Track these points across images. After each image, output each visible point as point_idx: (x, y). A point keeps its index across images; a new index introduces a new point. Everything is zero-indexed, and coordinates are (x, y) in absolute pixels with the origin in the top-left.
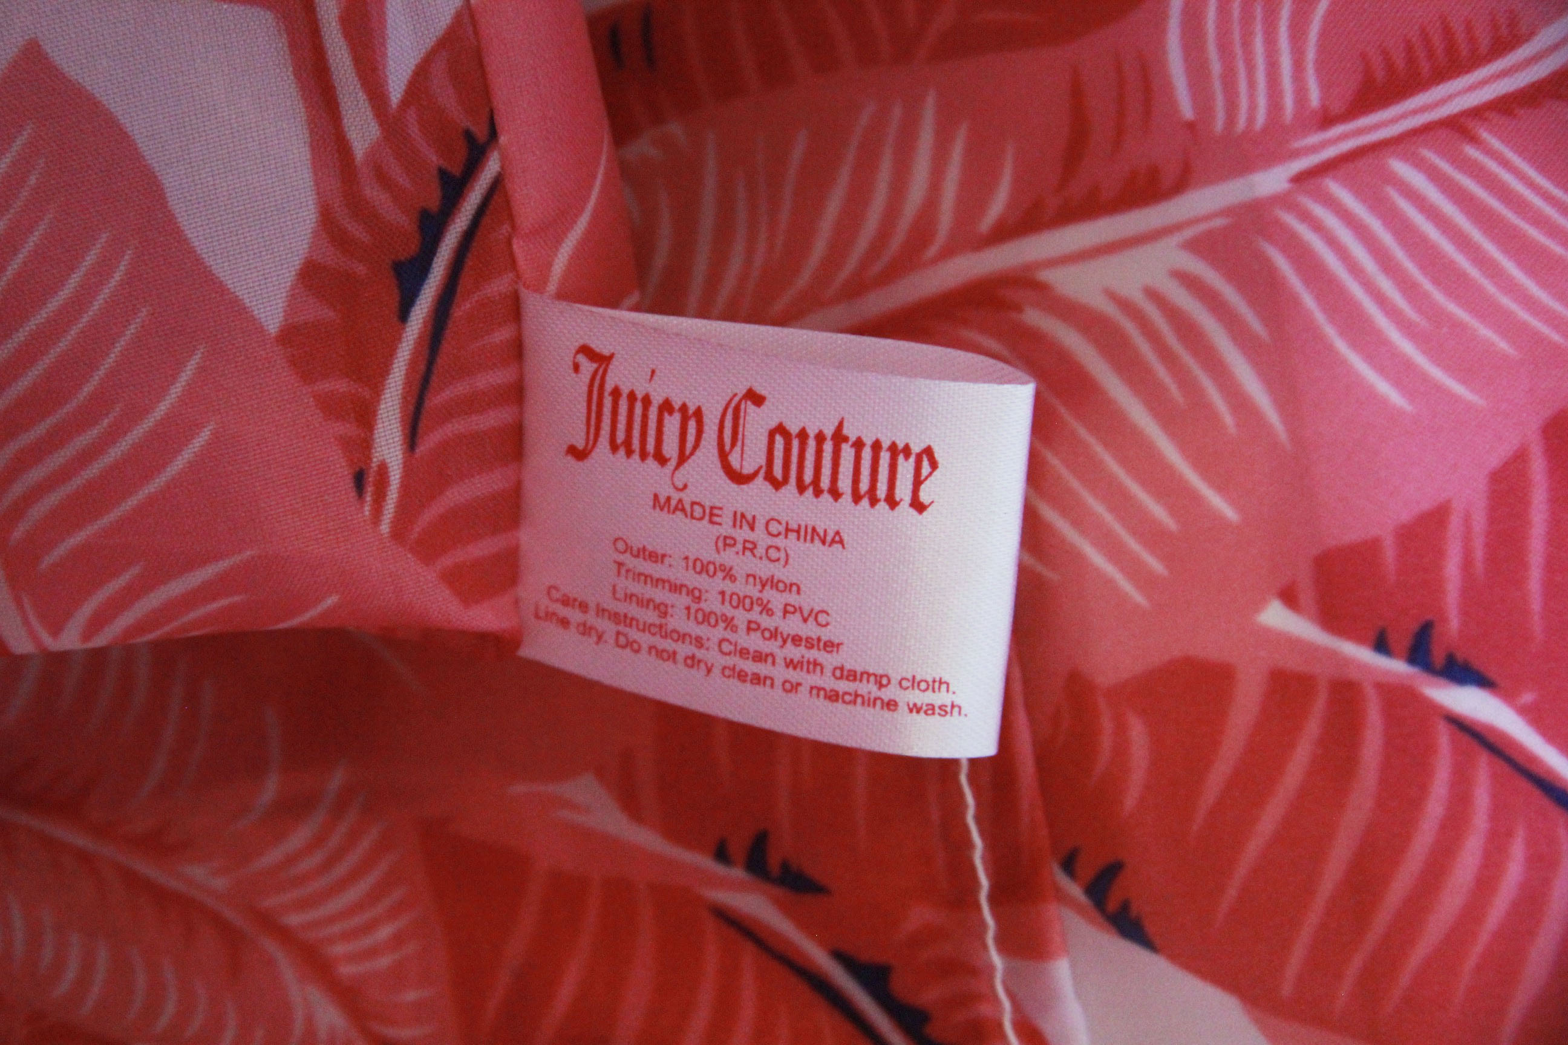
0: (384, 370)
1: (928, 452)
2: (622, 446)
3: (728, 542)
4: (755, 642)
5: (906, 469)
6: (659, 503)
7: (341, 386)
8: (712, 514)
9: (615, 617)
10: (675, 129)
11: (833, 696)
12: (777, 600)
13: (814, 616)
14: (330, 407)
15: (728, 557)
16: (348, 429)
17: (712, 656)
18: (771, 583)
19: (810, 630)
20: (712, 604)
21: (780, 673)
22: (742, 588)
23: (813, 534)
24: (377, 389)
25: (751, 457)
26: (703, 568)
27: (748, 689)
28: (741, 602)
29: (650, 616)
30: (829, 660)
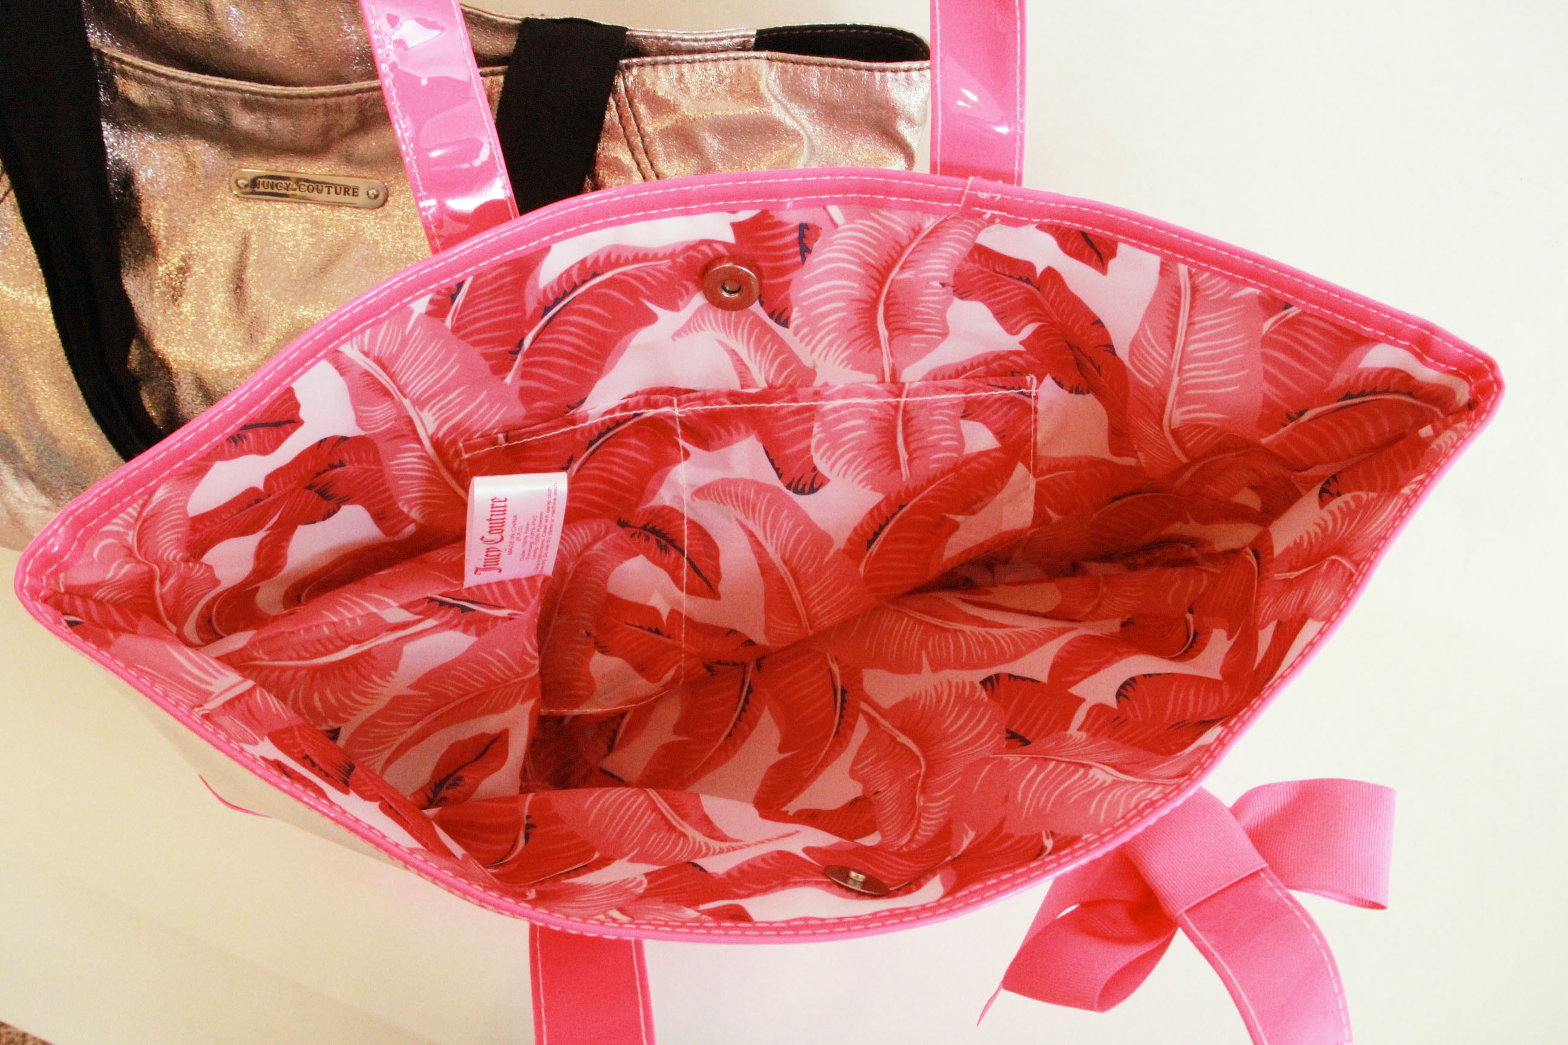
0: (485, 614)
1: (492, 500)
2: (497, 562)
3: (518, 539)
4: (542, 529)
5: (497, 504)
6: (510, 552)
7: (489, 624)
8: (512, 543)
9: (540, 557)
10: (400, 504)
11: (554, 512)
12: (531, 527)
13: (534, 519)
14: (494, 626)
15: (522, 537)
16: (499, 622)
17: (546, 538)
18: (527, 528)
19: (538, 519)
20: (533, 540)
21: (549, 523)
22: (529, 535)
23: (514, 522)
24: (491, 616)
25: (497, 537)
26: (525, 542)
27: (554, 529)
28: (532, 534)
29: (538, 552)
30: (545, 514)
